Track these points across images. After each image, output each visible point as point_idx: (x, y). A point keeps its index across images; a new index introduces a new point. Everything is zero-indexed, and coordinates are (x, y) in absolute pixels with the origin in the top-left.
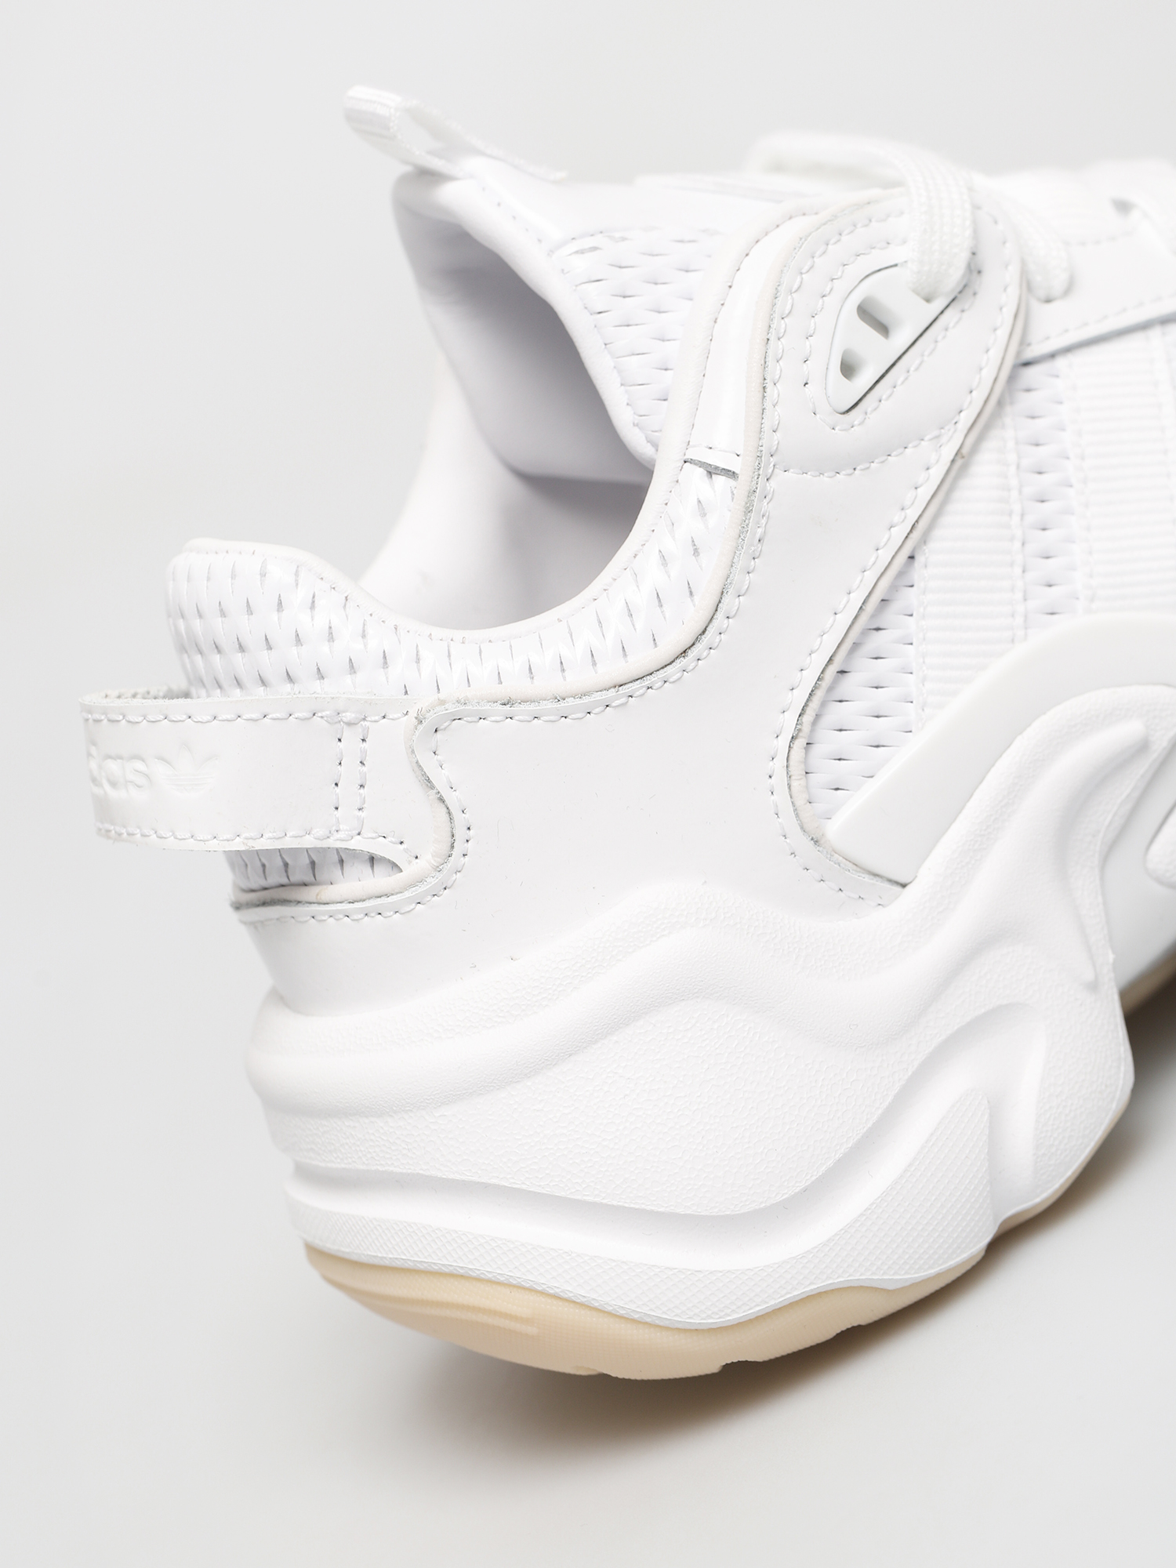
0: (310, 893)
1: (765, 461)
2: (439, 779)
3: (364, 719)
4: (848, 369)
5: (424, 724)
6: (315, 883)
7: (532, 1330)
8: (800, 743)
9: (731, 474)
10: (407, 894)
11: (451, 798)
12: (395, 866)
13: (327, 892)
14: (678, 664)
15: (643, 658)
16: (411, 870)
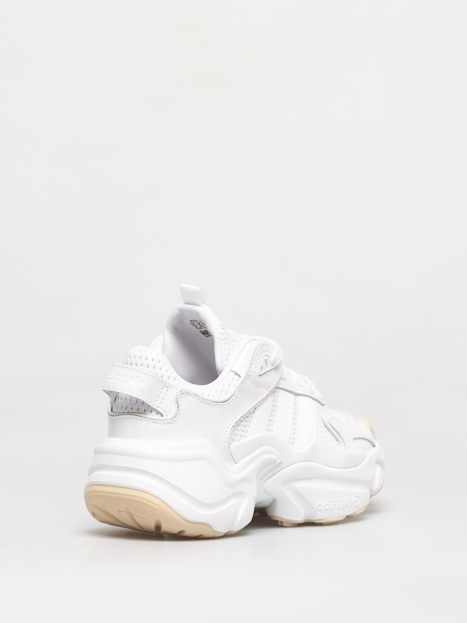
0: (143, 415)
1: (248, 376)
2: (180, 403)
3: (169, 387)
4: (261, 369)
5: (182, 392)
6: (144, 414)
7: (156, 507)
8: (233, 428)
9: (239, 376)
10: (163, 421)
11: (180, 407)
12: (162, 416)
13: (146, 416)
14: (223, 403)
15: (216, 399)
16: (165, 417)
